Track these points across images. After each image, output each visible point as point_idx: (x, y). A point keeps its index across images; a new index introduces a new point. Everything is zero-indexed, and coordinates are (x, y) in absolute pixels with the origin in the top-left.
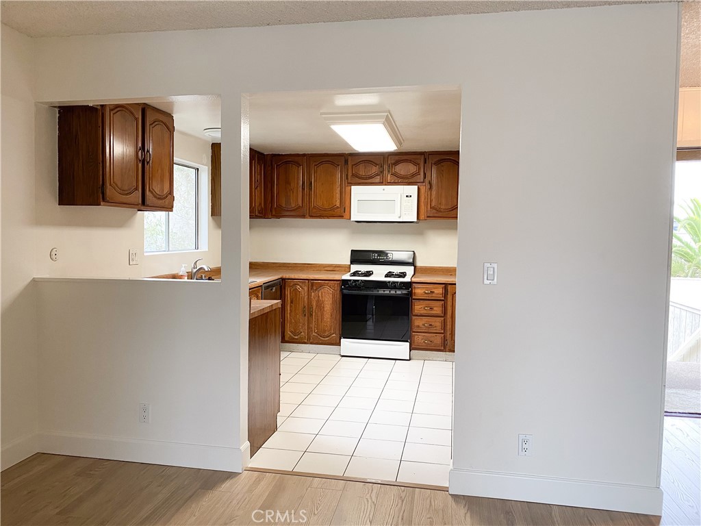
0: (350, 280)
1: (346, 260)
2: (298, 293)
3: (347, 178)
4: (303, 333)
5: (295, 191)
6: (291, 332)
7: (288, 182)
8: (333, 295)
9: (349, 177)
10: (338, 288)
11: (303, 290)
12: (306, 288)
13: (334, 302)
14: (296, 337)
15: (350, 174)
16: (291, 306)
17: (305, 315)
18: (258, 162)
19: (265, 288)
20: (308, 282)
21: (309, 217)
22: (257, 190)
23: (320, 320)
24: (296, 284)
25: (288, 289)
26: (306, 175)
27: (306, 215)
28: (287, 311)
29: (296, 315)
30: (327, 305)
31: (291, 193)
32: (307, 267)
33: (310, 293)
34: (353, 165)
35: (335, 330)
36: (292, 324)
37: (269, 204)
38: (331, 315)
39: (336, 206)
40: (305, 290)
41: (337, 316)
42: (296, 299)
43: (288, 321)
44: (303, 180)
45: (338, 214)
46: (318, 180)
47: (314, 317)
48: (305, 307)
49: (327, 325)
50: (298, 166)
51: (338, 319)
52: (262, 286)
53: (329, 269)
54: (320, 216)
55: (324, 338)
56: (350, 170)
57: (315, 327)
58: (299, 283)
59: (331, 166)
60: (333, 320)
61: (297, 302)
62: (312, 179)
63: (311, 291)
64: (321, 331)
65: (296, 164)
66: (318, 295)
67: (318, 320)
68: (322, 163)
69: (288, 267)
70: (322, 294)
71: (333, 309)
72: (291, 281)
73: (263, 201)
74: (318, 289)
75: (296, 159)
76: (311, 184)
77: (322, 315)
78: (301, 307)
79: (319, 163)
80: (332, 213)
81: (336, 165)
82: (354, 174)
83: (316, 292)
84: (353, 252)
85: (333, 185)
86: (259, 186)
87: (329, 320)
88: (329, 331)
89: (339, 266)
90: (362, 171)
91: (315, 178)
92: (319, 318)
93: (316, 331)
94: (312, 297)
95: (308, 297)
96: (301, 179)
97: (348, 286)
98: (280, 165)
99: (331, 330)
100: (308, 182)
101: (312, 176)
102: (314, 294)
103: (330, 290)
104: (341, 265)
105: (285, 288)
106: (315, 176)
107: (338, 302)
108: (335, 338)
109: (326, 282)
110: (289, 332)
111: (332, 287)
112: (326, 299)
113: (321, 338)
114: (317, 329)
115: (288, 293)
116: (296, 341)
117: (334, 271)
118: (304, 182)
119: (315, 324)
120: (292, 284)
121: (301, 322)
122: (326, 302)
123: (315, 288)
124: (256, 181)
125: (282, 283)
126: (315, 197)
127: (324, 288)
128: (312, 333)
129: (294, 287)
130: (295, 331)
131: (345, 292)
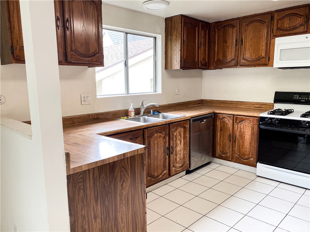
0: (267, 118)
1: (270, 99)
2: (226, 124)
3: (273, 32)
4: (228, 154)
5: (230, 48)
6: (220, 151)
7: (225, 42)
8: (253, 129)
9: (275, 31)
10: (256, 122)
11: (229, 122)
12: (231, 121)
13: (253, 134)
14: (224, 156)
15: (275, 28)
16: (220, 133)
17: (230, 141)
18: (202, 29)
19: (194, 121)
20: (234, 117)
21: (240, 67)
22: (201, 49)
23: (241, 146)
24: (224, 118)
25: (218, 121)
26: (239, 34)
27: (238, 65)
28: (218, 136)
29: (223, 140)
30: (247, 136)
31: (227, 49)
32: (240, 104)
33: (234, 125)
34: (278, 20)
35: (253, 156)
36: (221, 146)
37: (212, 59)
38: (250, 144)
39: (262, 56)
40: (231, 122)
41: (255, 145)
42: (224, 128)
43: (218, 143)
44: (237, 38)
45: (263, 62)
46: (248, 37)
47: (237, 144)
48: (230, 135)
49: (246, 151)
50: (233, 28)
51: (255, 147)
52: (189, 120)
53: (256, 107)
54: (248, 65)
55: (244, 159)
56: (275, 25)
57: (237, 151)
58: (226, 117)
59: (259, 24)
60: (251, 148)
61: (225, 131)
62: (243, 36)
63: (235, 124)
64: (242, 154)
65: (231, 27)
66: (241, 127)
67: (240, 145)
68: (252, 23)
69: (227, 103)
70: (243, 127)
71: (252, 139)
72: (221, 115)
73: (207, 57)
74: (240, 122)
75: (232, 22)
76: (242, 40)
77: (243, 142)
78: (227, 134)
79: (249, 23)
80: (258, 62)
81: (263, 22)
82: (279, 28)
83: (239, 125)
84: (277, 94)
85: (260, 40)
86: (202, 46)
87: (248, 147)
88: (248, 155)
89: (265, 104)
90: (287, 24)
91: (246, 36)
92: (241, 144)
93: (238, 154)
94: (236, 128)
95: (233, 128)
96: (235, 38)
97: (264, 122)
98: (220, 29)
99: (249, 154)
100: (240, 39)
101: (243, 35)
102: (237, 126)
103: (250, 124)
104: (266, 103)
105: (216, 120)
106: (246, 34)
107: (256, 134)
108: (252, 161)
109: (247, 117)
110: (218, 151)
111: (251, 121)
112: (247, 131)
113: (242, 159)
114: (239, 152)
115: (218, 123)
116: (223, 158)
117: (261, 108)
118: (237, 40)
119: (238, 148)
120: (221, 117)
121: (227, 145)
122: (246, 133)
123: (238, 122)
124: (200, 42)
125: (214, 117)
126: (245, 50)
127: (245, 122)
128: (235, 155)
129: (223, 120)
130: (223, 151)
131: (262, 127)
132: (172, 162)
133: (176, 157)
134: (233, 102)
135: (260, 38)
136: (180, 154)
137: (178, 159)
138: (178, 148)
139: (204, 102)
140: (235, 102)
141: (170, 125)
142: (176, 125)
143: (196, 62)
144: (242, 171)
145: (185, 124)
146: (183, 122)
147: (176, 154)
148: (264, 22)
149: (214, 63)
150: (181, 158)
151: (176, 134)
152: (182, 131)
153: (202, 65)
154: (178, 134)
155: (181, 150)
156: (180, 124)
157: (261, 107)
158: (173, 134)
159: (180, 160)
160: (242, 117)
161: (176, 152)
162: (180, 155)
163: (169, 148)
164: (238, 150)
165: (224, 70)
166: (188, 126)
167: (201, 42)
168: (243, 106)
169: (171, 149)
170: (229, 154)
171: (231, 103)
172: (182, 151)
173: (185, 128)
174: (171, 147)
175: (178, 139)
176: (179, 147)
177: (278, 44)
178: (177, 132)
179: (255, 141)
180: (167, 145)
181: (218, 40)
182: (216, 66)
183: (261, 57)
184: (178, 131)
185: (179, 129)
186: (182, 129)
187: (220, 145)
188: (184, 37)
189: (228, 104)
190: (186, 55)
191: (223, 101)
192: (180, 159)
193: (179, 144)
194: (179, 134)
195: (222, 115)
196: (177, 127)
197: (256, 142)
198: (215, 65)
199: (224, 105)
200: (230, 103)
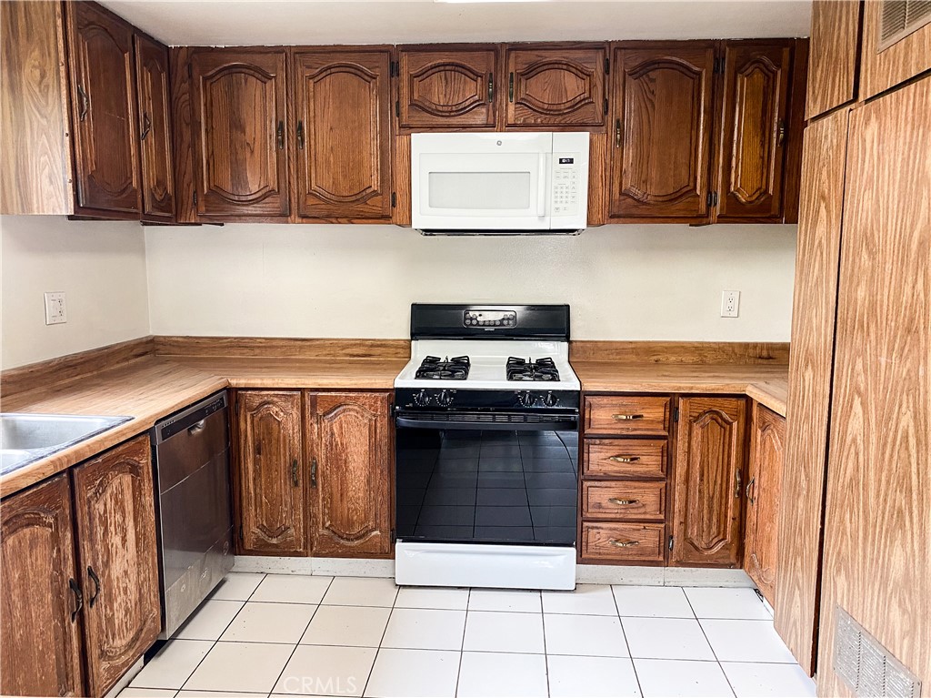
0: (417, 390)
1: (399, 328)
2: (275, 426)
3: (398, 115)
4: (291, 531)
5: (257, 150)
6: (261, 527)
7: (237, 125)
8: (373, 431)
9: (404, 110)
10: (382, 409)
11: (288, 417)
12: (296, 413)
13: (374, 447)
14: (274, 541)
15: (405, 103)
16: (256, 462)
17: (296, 484)
18: (144, 64)
19: (167, 433)
20: (303, 396)
21: (298, 220)
22: (146, 142)
23: (337, 496)
24: (268, 403)
25: (246, 416)
26: (287, 105)
27: (290, 215)
28: (247, 474)
29: (270, 483)
30: (355, 457)
31: (248, 155)
32: (301, 347)
33: (308, 426)
34: (412, 77)
35: (378, 521)
36: (261, 506)
37: (188, 185)
38: (369, 482)
39: (372, 190)
40: (295, 416)
41: (384, 485)
42: (270, 441)
43: (249, 499)
44: (279, 119)
45: (378, 210)
46: (318, 119)
47: (320, 489)
48: (295, 462)
49: (356, 509)
50: (263, 79)
51: (386, 493)
52: (150, 432)
53: (355, 353)
54: (328, 216)
55: (348, 540)
56: (405, 91)
57: (324, 514)
58: (275, 399)
59: (355, 81)
60: (372, 496)
61: (274, 450)
62: (302, 116)
63: (309, 420)
64: (341, 524)
65: (257, 75)
66: (331, 429)
67: (331, 494)
68: (329, 72)
69: (252, 348)
70: (341, 427)
71: (372, 466)
72: (254, 393)
73: (169, 177)
74: (328, 414)
75: (258, 60)
76: (300, 128)
77: (343, 481)
78: (283, 461)
79: (321, 72)
80: (361, 207)
81: (366, 78)
82: (417, 103)
83: (326, 423)
84: (419, 311)
85: (360, 134)
86: (151, 132)
87: (361, 495)
88: (362, 523)
89: (382, 344)
90: (438, 93)
91: (312, 114)
92: (335, 490)
93: (328, 524)
94: (315, 437)
95: (304, 435)
96: (274, 116)
97: (411, 405)
98: (212, 76)
99: (367, 520)
100: (292, 122)
101: (303, 109)
102: (320, 429)
103: (362, 416)
104: (386, 340)
105: (237, 415)
106: (312, 108)
107: (385, 448)
108: (378, 540)
109: (351, 395)
110: (252, 530)
111: (367, 407)
112: (354, 441)
113: (342, 541)
114: (331, 519)
115: (246, 426)
116: (273, 550)
117: (370, 355)
118: (282, 123)
119: (324, 506)
120: (257, 401)
121: (286, 502)
122: (351, 449)
123: (320, 412)
124: (141, 115)
125: (228, 403)
126: (313, 164)
127: (344, 411)
128: (317, 530)
129: (263, 411)
130: (271, 526)
131: (403, 421)
132: (95, 638)
133: (112, 609)
134: (274, 343)
135: (360, 126)
136: (125, 590)
137: (119, 616)
138: (117, 569)
139: (159, 347)
140: (281, 343)
141: (76, 471)
142: (99, 466)
143: (135, 191)
144: (342, 580)
145: (136, 453)
146: (127, 446)
147: (111, 593)
148: (371, 77)
149: (200, 203)
150: (131, 605)
151: (105, 505)
152: (125, 486)
153: (157, 205)
154: (110, 505)
155: (126, 572)
156: (118, 456)
157: (372, 352)
158: (89, 514)
159: (126, 615)
160: (333, 394)
161: (111, 590)
162: (126, 593)
163: (77, 585)
164: (327, 511)
165: (231, 228)
166: (145, 461)
167: (145, 116)
168: (310, 355)
169: (86, 583)
170: (293, 530)
171: (269, 344)
172: (133, 572)
173: (135, 470)
174: (85, 574)
175: (112, 529)
176: (119, 560)
177: (421, 154)
178: (108, 495)
179: (382, 472)
180: (70, 573)
181: (209, 116)
182: (207, 211)
183: (368, 191)
184: (109, 492)
185: (116, 482)
186: (127, 479)
187: (258, 504)
188: (79, 82)
189: (257, 351)
190: (96, 157)
191: (235, 338)
192: (127, 611)
193: (120, 546)
194: (116, 503)
195: (257, 392)
196: (106, 476)
197: (385, 473)
198: (202, 209)
199: (241, 354)
200: (265, 347)
